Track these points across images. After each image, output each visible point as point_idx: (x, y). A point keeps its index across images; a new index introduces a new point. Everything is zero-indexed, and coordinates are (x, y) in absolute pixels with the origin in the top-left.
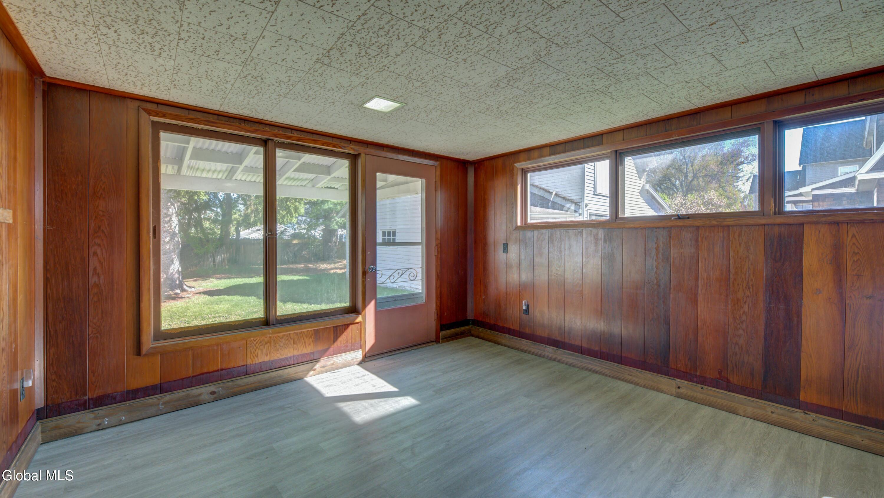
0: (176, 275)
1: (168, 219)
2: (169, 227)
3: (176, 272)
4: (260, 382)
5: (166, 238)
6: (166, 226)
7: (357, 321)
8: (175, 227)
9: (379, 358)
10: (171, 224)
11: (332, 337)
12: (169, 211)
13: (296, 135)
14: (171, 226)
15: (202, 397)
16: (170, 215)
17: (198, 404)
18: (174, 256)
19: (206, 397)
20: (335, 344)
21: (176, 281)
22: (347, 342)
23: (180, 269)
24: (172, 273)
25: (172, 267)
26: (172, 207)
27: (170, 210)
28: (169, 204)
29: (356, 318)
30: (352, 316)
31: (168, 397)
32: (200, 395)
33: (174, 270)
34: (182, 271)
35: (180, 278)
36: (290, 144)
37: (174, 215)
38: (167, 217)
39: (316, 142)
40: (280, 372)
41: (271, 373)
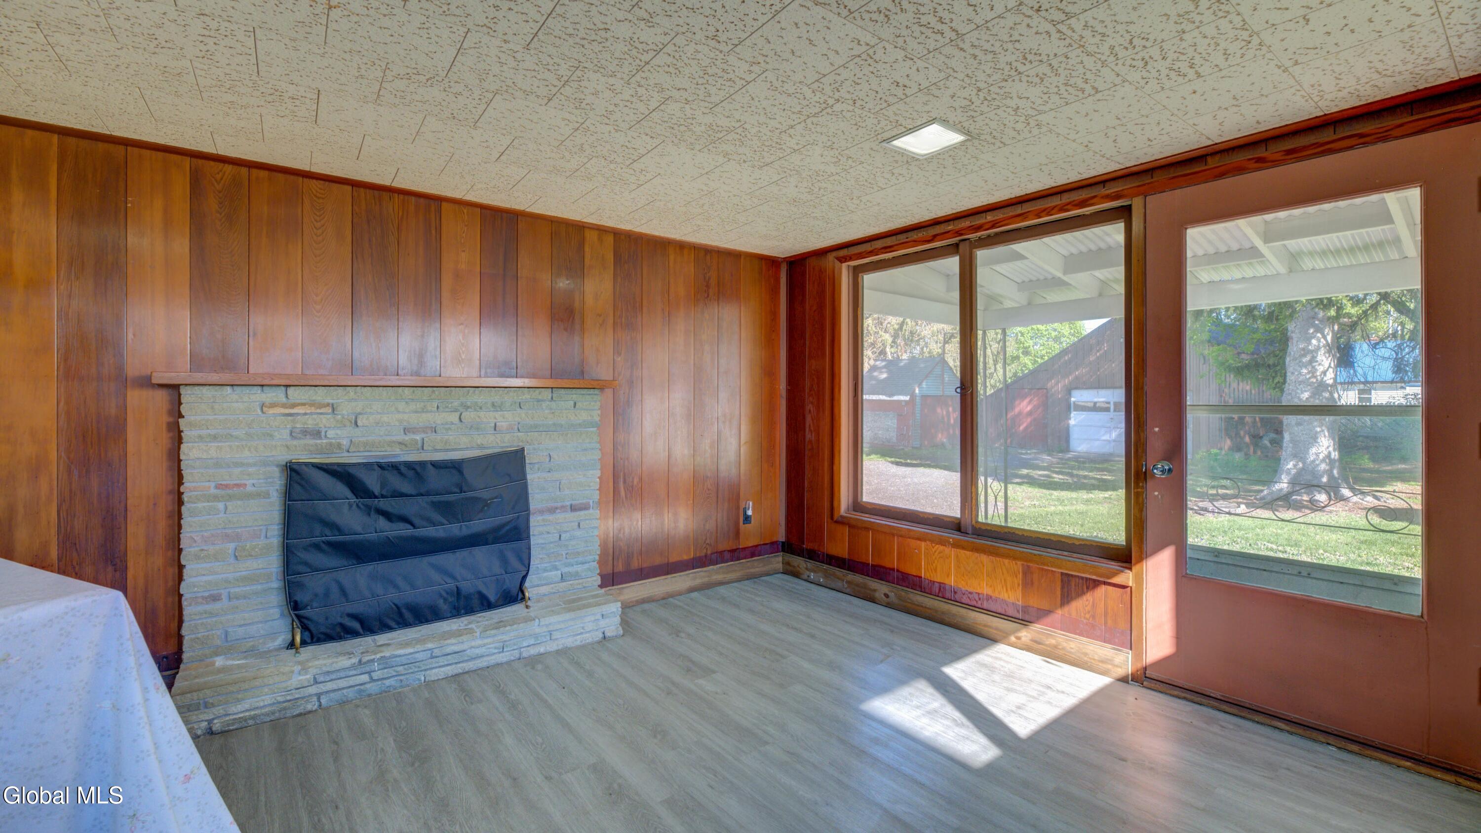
0: (1323, 467)
1: (1308, 358)
2: (1309, 373)
3: (1323, 460)
4: (936, 611)
5: (1302, 393)
6: (1304, 371)
7: (1117, 580)
8: (1324, 373)
9: (1185, 699)
10: (1313, 367)
11: (1059, 593)
12: (1310, 343)
13: (990, 217)
14: (1313, 372)
15: (877, 595)
16: (1312, 351)
17: (872, 600)
18: (1318, 429)
19: (879, 595)
20: (1066, 609)
21: (1322, 476)
22: (1093, 617)
23: (1335, 455)
24: (1314, 461)
25: (1313, 450)
26: (1319, 335)
27: (1314, 342)
28: (1311, 331)
29: (1115, 574)
30: (1113, 566)
31: (851, 577)
32: (875, 591)
33: (1317, 454)
34: (1341, 459)
35: (1335, 472)
36: (997, 234)
37: (1322, 351)
38: (1304, 355)
39: (1023, 216)
40: (963, 611)
41: (951, 606)
